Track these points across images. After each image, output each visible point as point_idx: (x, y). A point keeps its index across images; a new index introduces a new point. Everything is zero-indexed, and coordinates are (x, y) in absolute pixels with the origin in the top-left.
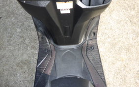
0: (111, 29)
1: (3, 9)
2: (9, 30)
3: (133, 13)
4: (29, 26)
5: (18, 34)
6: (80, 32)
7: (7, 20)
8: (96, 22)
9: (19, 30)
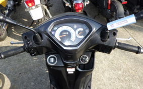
0: (104, 85)
1: (23, 67)
2: (25, 83)
3: (120, 72)
4: (41, 81)
5: (32, 87)
6: (79, 85)
7: (25, 76)
8: (89, 79)
9: (33, 84)
